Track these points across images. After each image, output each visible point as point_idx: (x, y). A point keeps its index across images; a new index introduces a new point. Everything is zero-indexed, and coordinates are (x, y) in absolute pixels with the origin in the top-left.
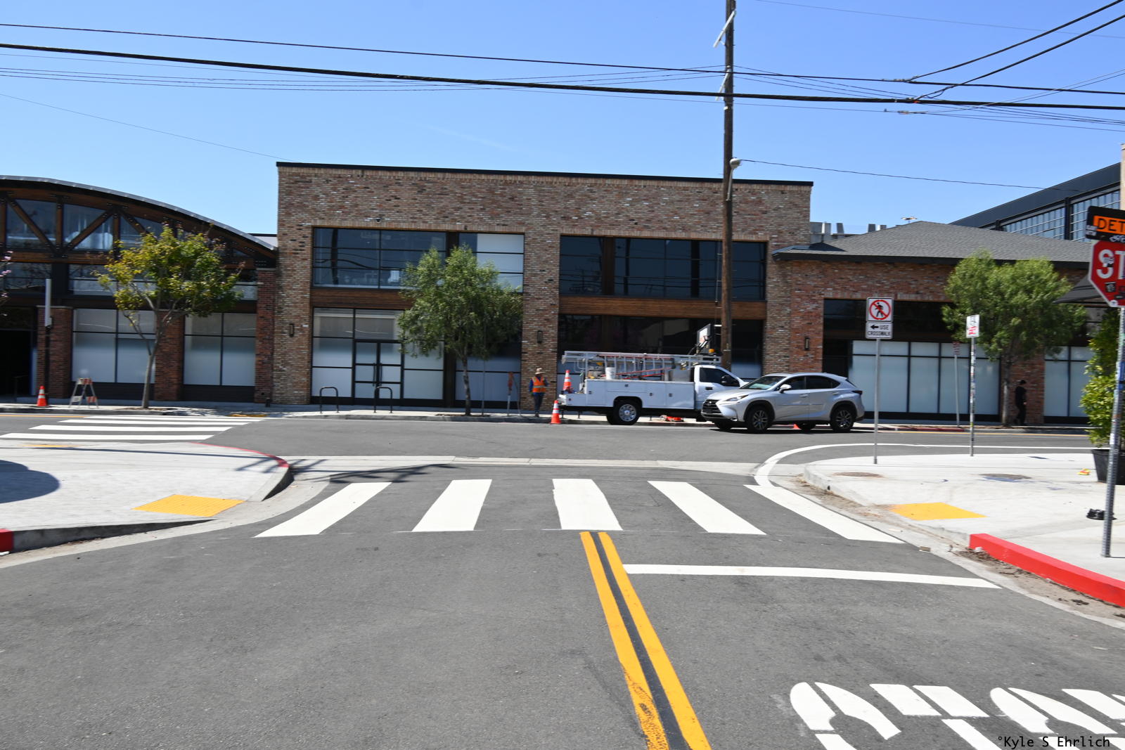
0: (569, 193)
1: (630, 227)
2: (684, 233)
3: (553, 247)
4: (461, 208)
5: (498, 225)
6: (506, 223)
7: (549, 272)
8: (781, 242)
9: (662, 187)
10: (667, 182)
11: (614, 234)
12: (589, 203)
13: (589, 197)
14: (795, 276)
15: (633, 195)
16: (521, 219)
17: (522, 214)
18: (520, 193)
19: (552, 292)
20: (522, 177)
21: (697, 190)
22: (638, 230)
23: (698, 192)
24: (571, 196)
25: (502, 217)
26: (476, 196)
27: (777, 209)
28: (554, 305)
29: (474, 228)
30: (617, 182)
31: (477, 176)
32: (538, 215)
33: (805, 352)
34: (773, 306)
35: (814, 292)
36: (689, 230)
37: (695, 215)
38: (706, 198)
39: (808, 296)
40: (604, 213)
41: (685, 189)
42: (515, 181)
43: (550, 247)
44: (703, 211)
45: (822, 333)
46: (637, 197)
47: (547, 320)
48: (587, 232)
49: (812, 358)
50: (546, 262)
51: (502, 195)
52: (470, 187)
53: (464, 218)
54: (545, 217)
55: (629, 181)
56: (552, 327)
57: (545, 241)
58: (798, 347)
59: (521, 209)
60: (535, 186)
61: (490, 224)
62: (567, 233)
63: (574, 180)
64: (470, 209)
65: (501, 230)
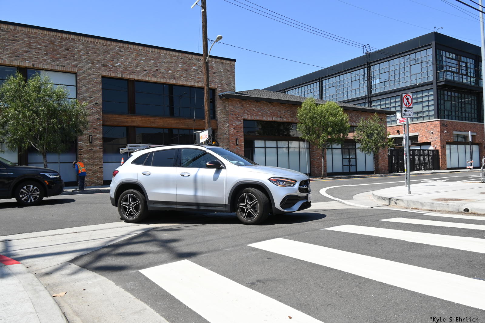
0: (106, 50)
1: (144, 74)
2: (174, 81)
3: (97, 83)
4: (30, 52)
5: (58, 65)
6: (63, 65)
7: (95, 99)
8: (222, 89)
9: (162, 53)
10: (164, 51)
11: (135, 78)
12: (119, 58)
13: (119, 54)
14: (230, 107)
15: (146, 56)
16: (74, 63)
17: (75, 60)
18: (73, 47)
19: (98, 111)
20: (74, 36)
21: (180, 57)
22: (149, 77)
23: (181, 59)
24: (107, 52)
25: (60, 61)
26: (40, 45)
27: (220, 72)
28: (100, 119)
29: (40, 66)
30: (136, 47)
31: (41, 31)
32: (86, 62)
33: (236, 146)
34: (220, 122)
35: (239, 116)
36: (177, 79)
37: (180, 71)
38: (185, 62)
39: (236, 117)
40: (129, 65)
41: (174, 56)
42: (69, 38)
43: (95, 83)
44: (184, 69)
45: (243, 137)
46: (147, 58)
47: (95, 128)
48: (119, 75)
49: (240, 149)
50: (93, 92)
51: (59, 46)
52: (36, 38)
53: (32, 58)
54: (91, 63)
55: (143, 47)
56: (99, 134)
57: (91, 79)
58: (233, 143)
59: (75, 57)
60: (83, 43)
61: (52, 64)
62: (106, 75)
63: (109, 42)
64: (36, 52)
65: (60, 69)
